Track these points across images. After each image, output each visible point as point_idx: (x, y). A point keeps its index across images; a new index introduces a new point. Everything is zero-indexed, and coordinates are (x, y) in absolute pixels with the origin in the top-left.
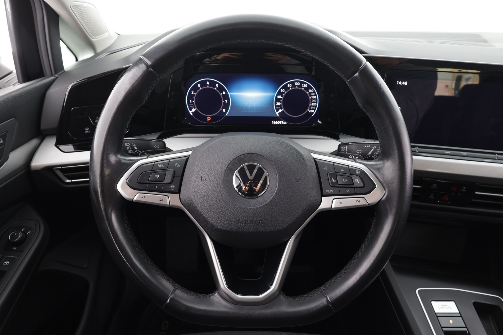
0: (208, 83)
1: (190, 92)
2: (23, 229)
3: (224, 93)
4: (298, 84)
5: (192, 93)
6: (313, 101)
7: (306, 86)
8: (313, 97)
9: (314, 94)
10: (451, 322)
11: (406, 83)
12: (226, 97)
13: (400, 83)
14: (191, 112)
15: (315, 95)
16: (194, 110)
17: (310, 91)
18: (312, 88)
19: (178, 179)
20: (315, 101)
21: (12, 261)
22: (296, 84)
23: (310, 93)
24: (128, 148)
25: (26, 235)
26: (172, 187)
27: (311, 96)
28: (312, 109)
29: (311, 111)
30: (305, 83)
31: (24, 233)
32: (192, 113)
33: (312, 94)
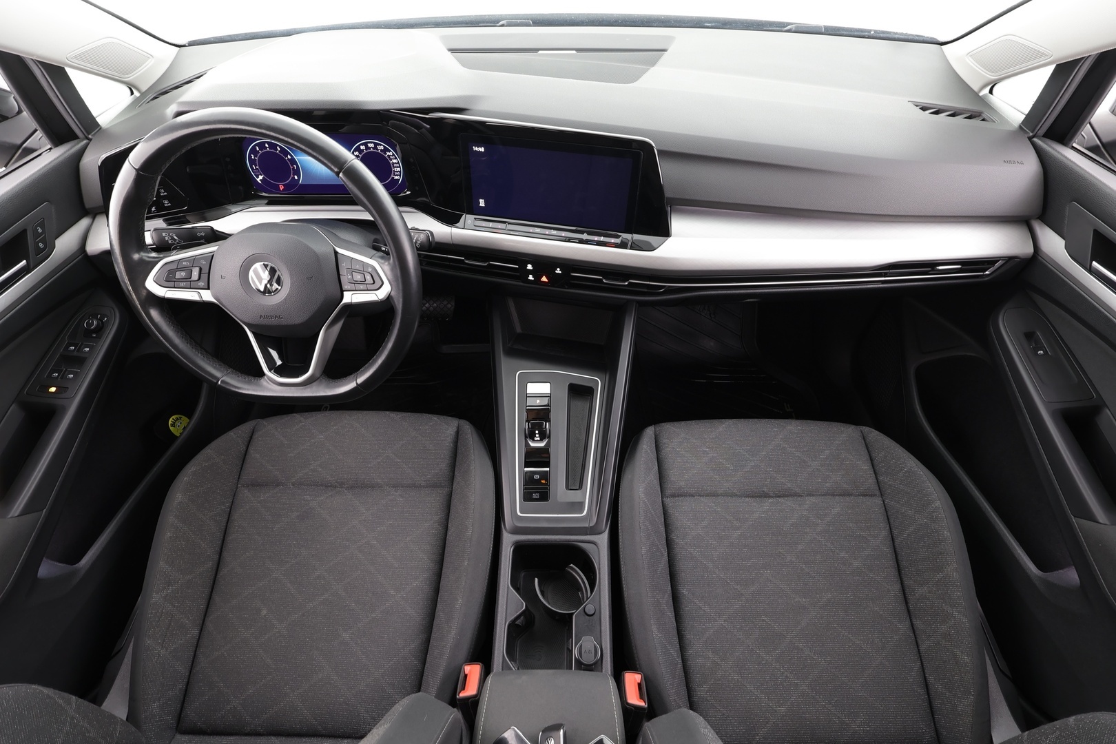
0: (267, 145)
1: (250, 157)
2: (99, 316)
3: (289, 157)
4: (372, 145)
5: (253, 158)
6: (395, 165)
7: (382, 148)
8: (395, 161)
9: (394, 157)
10: (538, 401)
11: (482, 149)
12: (293, 161)
13: (477, 149)
14: (258, 180)
15: (396, 158)
16: (261, 177)
17: (388, 153)
18: (390, 151)
19: (205, 276)
20: (398, 165)
21: (91, 348)
22: (370, 145)
23: (389, 156)
24: (167, 239)
25: (102, 322)
26: (201, 284)
27: (391, 160)
28: (397, 175)
29: (396, 178)
30: (381, 145)
31: (101, 320)
32: (260, 180)
33: (391, 157)
